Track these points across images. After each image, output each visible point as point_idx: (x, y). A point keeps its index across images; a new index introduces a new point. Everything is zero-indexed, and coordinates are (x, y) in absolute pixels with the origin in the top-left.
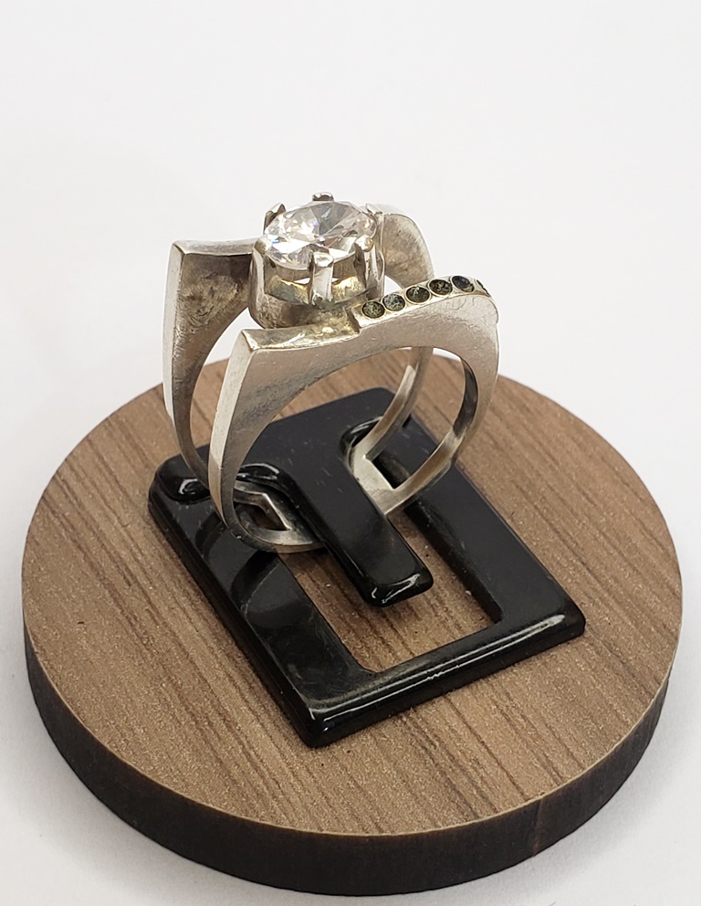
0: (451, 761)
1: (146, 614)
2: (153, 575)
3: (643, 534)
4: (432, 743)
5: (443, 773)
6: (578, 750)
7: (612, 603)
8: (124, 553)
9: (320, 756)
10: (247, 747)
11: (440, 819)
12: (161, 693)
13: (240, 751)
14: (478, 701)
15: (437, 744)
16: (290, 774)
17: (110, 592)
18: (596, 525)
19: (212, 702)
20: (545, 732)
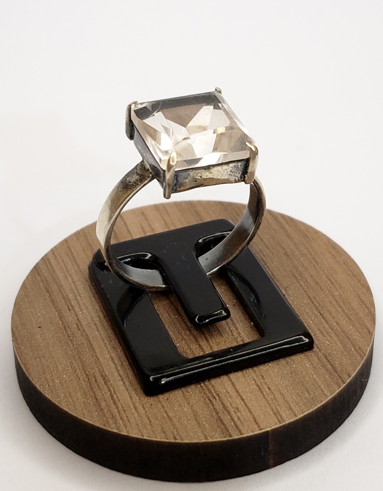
0: (223, 407)
1: (75, 325)
2: (83, 307)
3: (358, 301)
4: (214, 398)
5: (217, 413)
6: (295, 407)
7: (333, 335)
8: (70, 295)
9: (152, 400)
10: (113, 392)
11: (210, 436)
12: (73, 363)
13: (109, 395)
14: (245, 379)
15: (217, 398)
16: (133, 408)
17: (58, 314)
18: (333, 296)
19: (100, 369)
20: (278, 396)
